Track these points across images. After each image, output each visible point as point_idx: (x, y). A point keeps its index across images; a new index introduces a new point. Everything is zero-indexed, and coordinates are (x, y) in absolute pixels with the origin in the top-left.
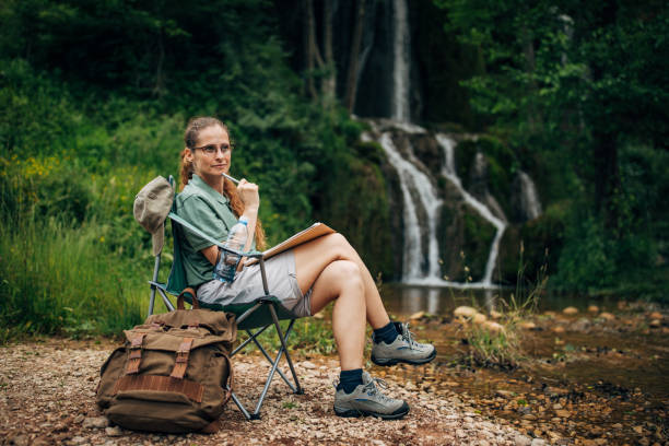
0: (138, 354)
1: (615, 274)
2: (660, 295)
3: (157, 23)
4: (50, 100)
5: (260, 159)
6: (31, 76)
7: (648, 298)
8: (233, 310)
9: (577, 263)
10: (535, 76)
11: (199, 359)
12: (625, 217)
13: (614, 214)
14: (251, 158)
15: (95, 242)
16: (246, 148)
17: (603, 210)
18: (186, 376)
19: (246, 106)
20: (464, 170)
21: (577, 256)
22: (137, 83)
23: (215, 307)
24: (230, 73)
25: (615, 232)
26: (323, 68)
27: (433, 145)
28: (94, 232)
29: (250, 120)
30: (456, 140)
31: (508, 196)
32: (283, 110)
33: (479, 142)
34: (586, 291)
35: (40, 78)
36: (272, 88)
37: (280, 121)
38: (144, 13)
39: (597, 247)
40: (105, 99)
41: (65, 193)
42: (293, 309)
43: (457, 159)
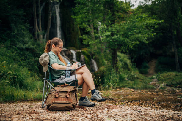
1: (119, 82)
2: (129, 86)
5: (23, 56)
7: (127, 87)
13: (117, 68)
14: (21, 56)
16: (20, 54)
17: (115, 67)
19: (19, 42)
20: (78, 59)
24: (14, 32)
25: (118, 72)
26: (39, 32)
27: (70, 53)
29: (20, 46)
30: (76, 51)
31: (90, 65)
32: (30, 43)
33: (82, 52)
36: (26, 37)
37: (29, 46)
43: (76, 56)
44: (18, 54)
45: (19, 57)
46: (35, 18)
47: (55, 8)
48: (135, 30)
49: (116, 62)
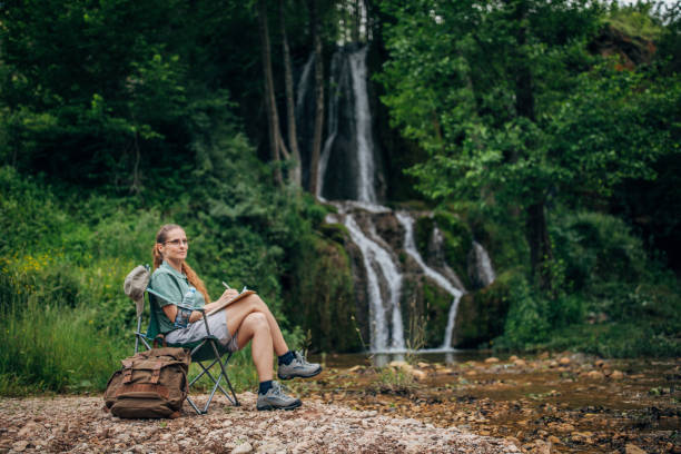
0: (130, 372)
1: (548, 330)
2: (585, 346)
3: (133, 129)
4: (36, 202)
5: (231, 245)
6: (18, 181)
7: (575, 349)
8: (188, 346)
9: (518, 324)
10: (461, 163)
11: (166, 372)
12: (557, 278)
13: (548, 277)
14: (223, 244)
15: (86, 324)
16: (219, 236)
17: (537, 274)
18: (159, 383)
19: (217, 197)
20: (422, 245)
21: (518, 316)
22: (116, 182)
23: (177, 345)
24: (201, 169)
25: (549, 293)
26: (288, 156)
27: (394, 224)
28: (83, 315)
29: (221, 210)
30: (412, 215)
31: (465, 265)
32: (251, 199)
33: (436, 218)
34: (524, 347)
35: (26, 182)
36: (241, 179)
37: (250, 209)
38: (122, 120)
39: (530, 307)
40: (86, 197)
41: (57, 285)
42: (228, 344)
43: (416, 235)
44: (213, 237)
45: (216, 247)
46: (272, 114)
47: (349, 64)
48: (593, 136)
49: (540, 254)
